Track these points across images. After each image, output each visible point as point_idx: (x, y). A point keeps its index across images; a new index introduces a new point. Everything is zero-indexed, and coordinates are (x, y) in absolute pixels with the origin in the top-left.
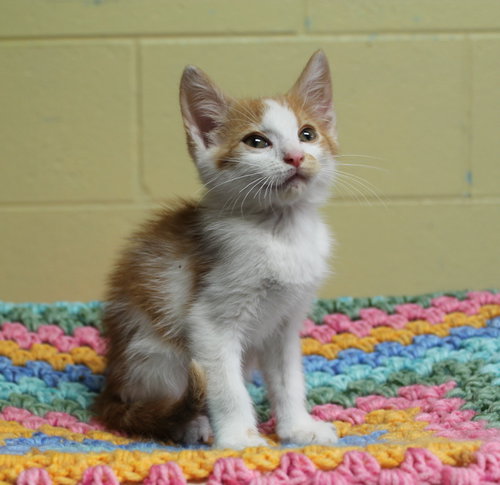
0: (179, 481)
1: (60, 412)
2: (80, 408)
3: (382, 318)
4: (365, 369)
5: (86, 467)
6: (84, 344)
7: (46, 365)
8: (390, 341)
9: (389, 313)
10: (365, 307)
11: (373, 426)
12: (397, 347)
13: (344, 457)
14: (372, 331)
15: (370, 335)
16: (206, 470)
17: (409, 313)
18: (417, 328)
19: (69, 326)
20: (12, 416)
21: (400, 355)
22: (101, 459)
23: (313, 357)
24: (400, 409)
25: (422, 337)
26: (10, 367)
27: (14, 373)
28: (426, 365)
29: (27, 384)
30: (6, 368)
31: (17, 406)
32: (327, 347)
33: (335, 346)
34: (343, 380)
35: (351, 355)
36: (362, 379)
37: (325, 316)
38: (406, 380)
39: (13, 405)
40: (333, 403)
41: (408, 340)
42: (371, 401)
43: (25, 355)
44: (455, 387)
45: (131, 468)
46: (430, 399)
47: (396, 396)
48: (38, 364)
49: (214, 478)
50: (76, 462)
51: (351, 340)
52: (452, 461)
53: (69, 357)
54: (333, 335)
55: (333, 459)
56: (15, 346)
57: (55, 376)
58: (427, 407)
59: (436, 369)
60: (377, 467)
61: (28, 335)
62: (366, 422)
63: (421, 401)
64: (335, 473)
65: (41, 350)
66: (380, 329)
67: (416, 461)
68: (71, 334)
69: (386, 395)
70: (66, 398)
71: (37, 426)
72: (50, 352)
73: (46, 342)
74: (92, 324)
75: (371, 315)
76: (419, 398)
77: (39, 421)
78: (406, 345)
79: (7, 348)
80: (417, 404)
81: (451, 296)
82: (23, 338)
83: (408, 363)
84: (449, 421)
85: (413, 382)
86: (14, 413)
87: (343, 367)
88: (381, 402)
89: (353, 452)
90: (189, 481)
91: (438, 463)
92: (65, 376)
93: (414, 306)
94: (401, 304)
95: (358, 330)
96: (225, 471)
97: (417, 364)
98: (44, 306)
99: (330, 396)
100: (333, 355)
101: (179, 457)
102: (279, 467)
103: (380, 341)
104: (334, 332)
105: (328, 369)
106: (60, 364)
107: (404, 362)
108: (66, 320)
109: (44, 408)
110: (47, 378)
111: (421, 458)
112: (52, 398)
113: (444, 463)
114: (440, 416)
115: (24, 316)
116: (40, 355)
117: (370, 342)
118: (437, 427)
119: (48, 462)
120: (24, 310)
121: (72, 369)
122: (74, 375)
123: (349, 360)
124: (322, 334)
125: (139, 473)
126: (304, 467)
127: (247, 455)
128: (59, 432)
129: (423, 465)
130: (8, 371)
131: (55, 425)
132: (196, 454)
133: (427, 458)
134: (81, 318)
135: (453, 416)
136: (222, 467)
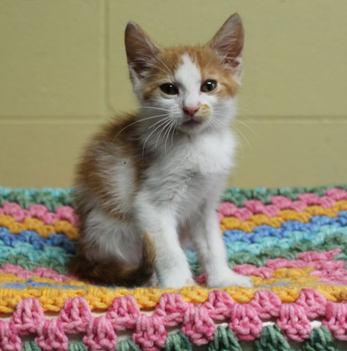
0: (134, 308)
1: (46, 267)
2: (60, 265)
3: (288, 203)
4: (274, 240)
5: (67, 298)
6: (63, 218)
7: (35, 234)
8: (293, 220)
9: (293, 200)
10: (275, 195)
11: (278, 280)
12: (298, 225)
13: (255, 294)
14: (279, 212)
15: (278, 216)
16: (154, 301)
17: (308, 200)
18: (314, 211)
19: (52, 206)
20: (9, 270)
21: (300, 230)
22: (78, 293)
23: (235, 231)
24: (299, 267)
25: (317, 217)
26: (8, 235)
27: (11, 240)
28: (320, 238)
29: (20, 247)
30: (4, 236)
31: (13, 264)
32: (246, 224)
33: (252, 223)
34: (257, 247)
35: (263, 230)
36: (271, 246)
37: (245, 201)
38: (304, 247)
39: (10, 263)
40: (249, 263)
41: (306, 219)
42: (277, 262)
43: (19, 226)
44: (340, 252)
45: (100, 300)
46: (321, 261)
47: (296, 259)
48: (29, 233)
49: (160, 307)
50: (59, 294)
51: (264, 219)
52: (334, 299)
53: (52, 229)
54: (250, 215)
55: (247, 296)
56: (12, 219)
57: (42, 242)
58: (319, 266)
59: (327, 240)
60: (279, 302)
61: (22, 212)
62: (273, 277)
63: (314, 263)
64: (248, 305)
65: (31, 223)
66: (286, 211)
67: (307, 298)
68: (54, 211)
69: (289, 258)
70: (50, 258)
71: (28, 277)
72: (38, 225)
73: (35, 217)
74: (70, 205)
75: (279, 201)
76: (313, 260)
77: (30, 274)
78: (305, 223)
79: (6, 220)
80: (312, 265)
81: (340, 188)
82: (18, 214)
83: (306, 236)
84: (335, 276)
85: (309, 249)
86: (11, 268)
87: (258, 238)
88: (285, 263)
89: (262, 291)
90: (142, 309)
91: (324, 299)
92: (49, 242)
93: (312, 195)
94: (302, 193)
95: (269, 211)
96: (168, 302)
97: (312, 237)
98: (33, 190)
99: (247, 258)
100: (249, 230)
101: (134, 293)
102: (208, 300)
103: (286, 220)
104: (251, 213)
105: (245, 239)
106: (46, 233)
107: (303, 235)
108: (51, 201)
109: (33, 265)
110: (36, 243)
111: (311, 296)
112: (39, 258)
113: (327, 300)
114: (328, 273)
115: (19, 198)
116: (31, 226)
117: (278, 221)
118: (325, 279)
119: (39, 294)
120: (19, 193)
121: (54, 237)
122: (56, 241)
123: (262, 233)
124: (242, 215)
125: (105, 303)
126: (226, 300)
127: (184, 292)
128: (45, 280)
129: (312, 301)
130: (6, 238)
131: (42, 276)
132: (147, 290)
133: (316, 296)
134: (61, 200)
135: (338, 273)
136: (166, 300)
